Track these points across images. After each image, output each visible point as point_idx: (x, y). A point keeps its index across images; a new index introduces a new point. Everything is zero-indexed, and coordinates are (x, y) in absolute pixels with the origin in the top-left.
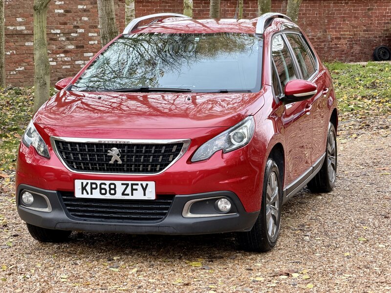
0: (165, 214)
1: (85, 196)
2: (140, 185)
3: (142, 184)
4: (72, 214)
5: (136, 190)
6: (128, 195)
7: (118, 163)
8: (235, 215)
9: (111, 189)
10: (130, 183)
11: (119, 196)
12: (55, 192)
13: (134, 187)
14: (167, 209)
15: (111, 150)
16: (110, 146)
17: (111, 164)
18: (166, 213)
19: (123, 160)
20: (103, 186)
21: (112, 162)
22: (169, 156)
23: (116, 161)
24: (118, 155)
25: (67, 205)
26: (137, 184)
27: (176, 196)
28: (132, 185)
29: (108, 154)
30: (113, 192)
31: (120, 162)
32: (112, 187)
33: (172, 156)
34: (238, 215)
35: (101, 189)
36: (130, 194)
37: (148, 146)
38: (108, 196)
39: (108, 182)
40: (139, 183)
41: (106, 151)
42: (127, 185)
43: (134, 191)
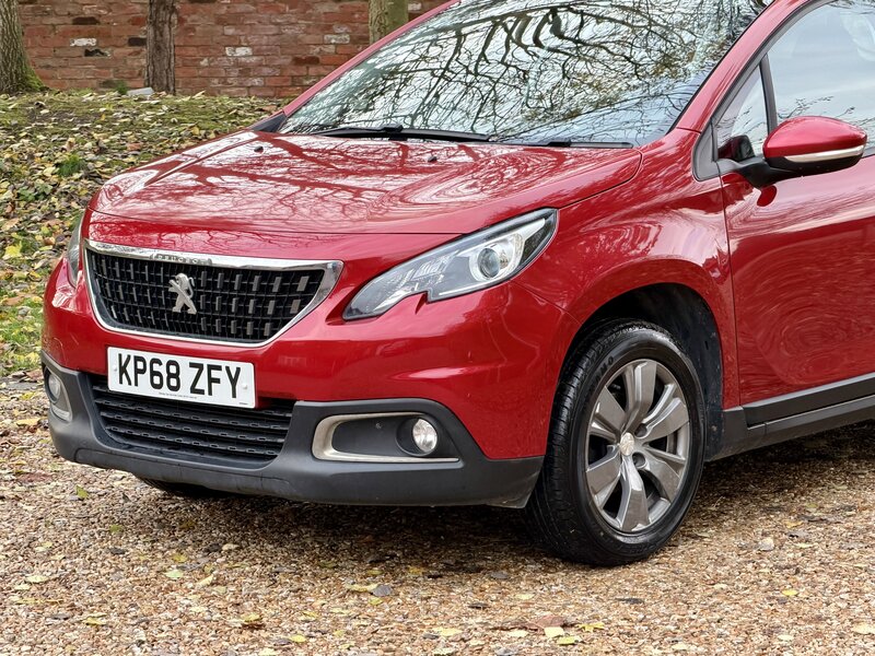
0: (278, 447)
1: (125, 388)
2: (224, 369)
3: (227, 368)
4: (110, 430)
5: (218, 381)
6: (201, 392)
7: (189, 311)
8: (453, 463)
9: (170, 376)
10: (206, 362)
11: (184, 395)
12: (75, 373)
13: (215, 374)
14: (282, 434)
15: (175, 280)
16: (174, 268)
17: (176, 313)
18: (282, 444)
19: (197, 306)
20: (156, 367)
21: (177, 309)
22: (290, 300)
23: (185, 307)
24: (188, 292)
25: (102, 408)
26: (219, 368)
27: (297, 403)
28: (211, 368)
29: (171, 290)
30: (173, 382)
31: (192, 310)
32: (173, 369)
33: (297, 303)
34: (460, 465)
35: (153, 373)
36: (206, 392)
37: (248, 273)
38: (165, 393)
39: (165, 358)
40: (223, 364)
41: (166, 281)
42: (200, 367)
43: (213, 384)
